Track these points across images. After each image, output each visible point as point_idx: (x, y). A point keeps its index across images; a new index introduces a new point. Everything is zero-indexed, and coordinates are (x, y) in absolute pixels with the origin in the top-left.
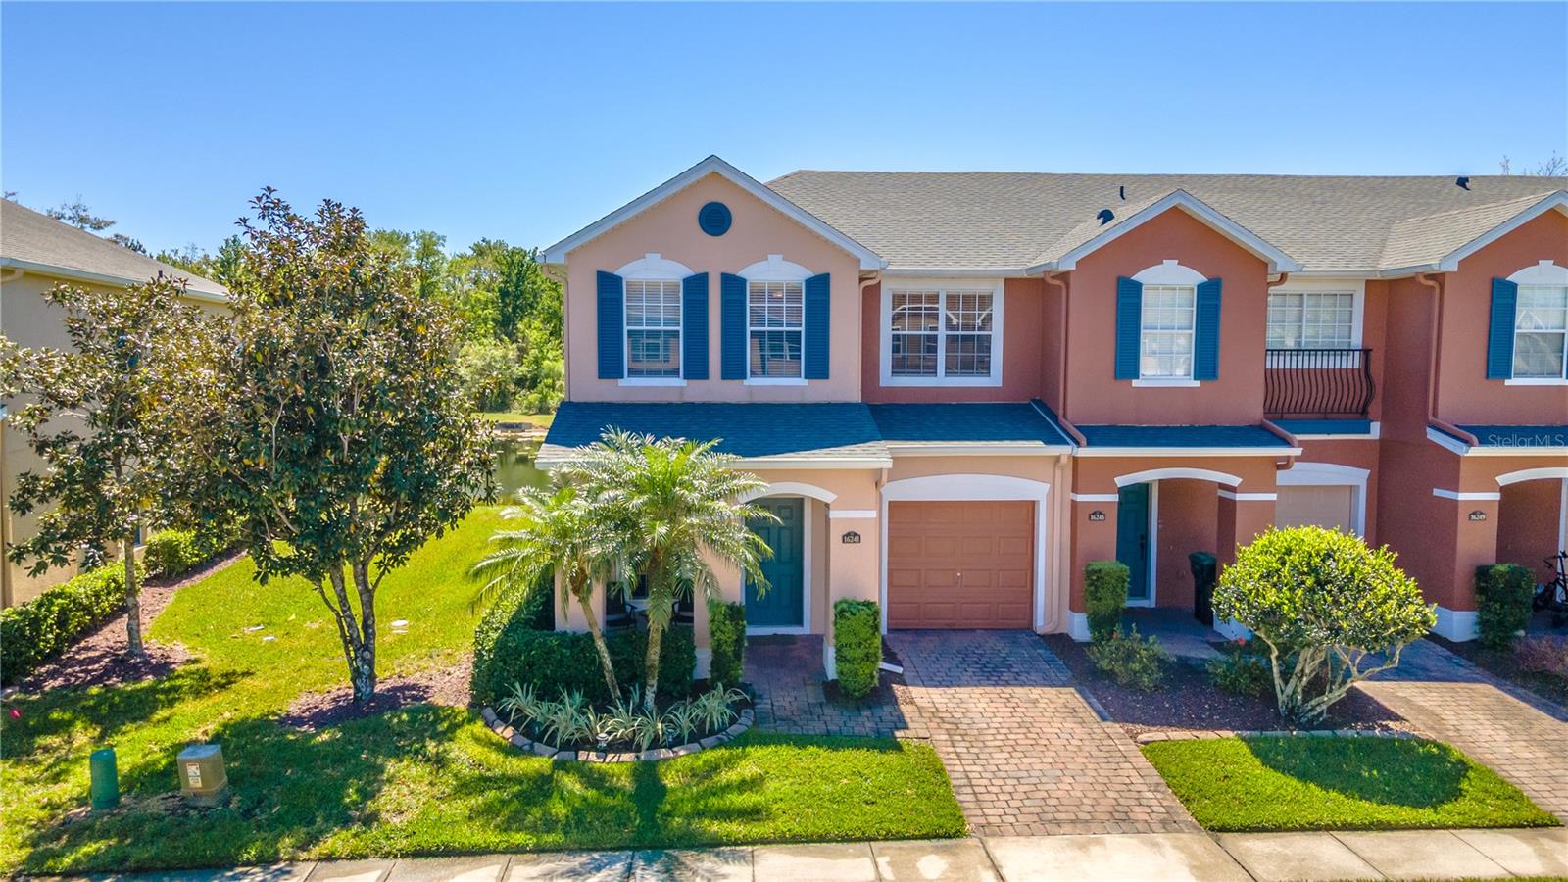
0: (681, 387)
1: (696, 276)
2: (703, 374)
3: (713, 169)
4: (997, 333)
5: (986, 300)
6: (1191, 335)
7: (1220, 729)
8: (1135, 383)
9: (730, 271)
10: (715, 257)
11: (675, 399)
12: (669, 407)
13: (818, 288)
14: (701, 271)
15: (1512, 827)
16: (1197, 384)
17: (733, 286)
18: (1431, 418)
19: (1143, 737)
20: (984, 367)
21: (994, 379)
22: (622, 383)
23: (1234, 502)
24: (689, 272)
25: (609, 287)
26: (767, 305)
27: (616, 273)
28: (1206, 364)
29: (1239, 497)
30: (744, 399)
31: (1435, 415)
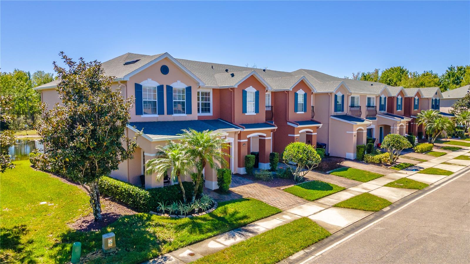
0: (157, 117)
1: (160, 85)
2: (163, 114)
3: (166, 56)
4: (211, 102)
5: (209, 93)
6: (254, 103)
7: (288, 185)
8: (246, 114)
9: (168, 85)
10: (165, 81)
11: (156, 120)
12: (154, 123)
13: (189, 89)
14: (161, 84)
15: (343, 190)
16: (255, 114)
17: (170, 88)
18: (288, 120)
19: (282, 189)
20: (209, 110)
21: (211, 114)
22: (142, 116)
23: (265, 140)
24: (158, 85)
25: (138, 88)
26: (177, 94)
27: (140, 84)
28: (257, 110)
29: (266, 138)
30: (172, 120)
31: (288, 119)
